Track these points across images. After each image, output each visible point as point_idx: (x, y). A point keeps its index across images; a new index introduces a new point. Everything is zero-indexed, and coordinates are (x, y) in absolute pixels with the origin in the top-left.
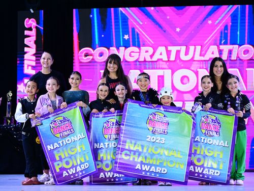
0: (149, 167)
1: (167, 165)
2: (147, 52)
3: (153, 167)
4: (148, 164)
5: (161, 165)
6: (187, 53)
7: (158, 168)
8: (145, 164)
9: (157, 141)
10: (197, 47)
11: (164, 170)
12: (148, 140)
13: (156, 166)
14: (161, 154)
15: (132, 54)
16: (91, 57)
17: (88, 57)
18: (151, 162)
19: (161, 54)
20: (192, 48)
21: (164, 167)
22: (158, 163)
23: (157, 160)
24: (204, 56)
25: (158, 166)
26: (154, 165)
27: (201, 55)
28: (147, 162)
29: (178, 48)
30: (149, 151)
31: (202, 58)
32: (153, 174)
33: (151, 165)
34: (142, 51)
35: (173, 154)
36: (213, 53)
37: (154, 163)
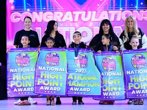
0: (79, 88)
1: (90, 86)
2: (59, 15)
3: (81, 89)
4: (77, 87)
5: (86, 87)
6: (86, 16)
7: (84, 89)
8: (76, 87)
9: (82, 72)
10: (93, 12)
11: (88, 90)
12: (76, 72)
13: (83, 87)
14: (86, 80)
15: (48, 16)
16: (19, 19)
17: (17, 19)
18: (80, 86)
19: (68, 17)
20: (90, 13)
21: (88, 87)
22: (84, 86)
23: (83, 84)
24: (98, 18)
25: (84, 87)
26: (82, 87)
27: (96, 18)
28: (77, 86)
29: (80, 13)
30: (78, 79)
31: (97, 20)
32: (81, 93)
33: (80, 88)
34: (55, 15)
35: (92, 78)
36: (104, 16)
37: (82, 86)
